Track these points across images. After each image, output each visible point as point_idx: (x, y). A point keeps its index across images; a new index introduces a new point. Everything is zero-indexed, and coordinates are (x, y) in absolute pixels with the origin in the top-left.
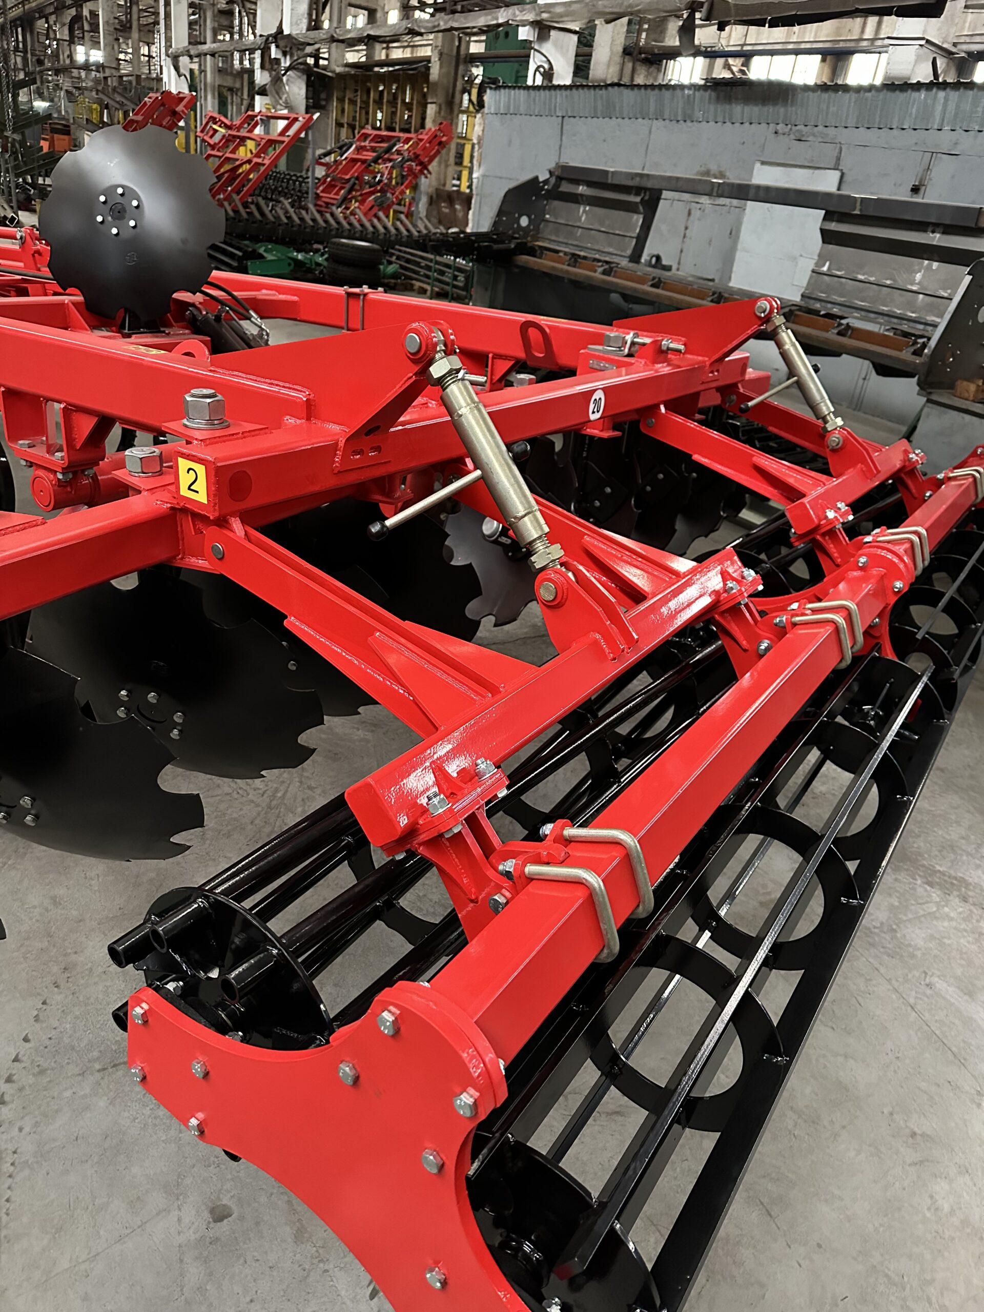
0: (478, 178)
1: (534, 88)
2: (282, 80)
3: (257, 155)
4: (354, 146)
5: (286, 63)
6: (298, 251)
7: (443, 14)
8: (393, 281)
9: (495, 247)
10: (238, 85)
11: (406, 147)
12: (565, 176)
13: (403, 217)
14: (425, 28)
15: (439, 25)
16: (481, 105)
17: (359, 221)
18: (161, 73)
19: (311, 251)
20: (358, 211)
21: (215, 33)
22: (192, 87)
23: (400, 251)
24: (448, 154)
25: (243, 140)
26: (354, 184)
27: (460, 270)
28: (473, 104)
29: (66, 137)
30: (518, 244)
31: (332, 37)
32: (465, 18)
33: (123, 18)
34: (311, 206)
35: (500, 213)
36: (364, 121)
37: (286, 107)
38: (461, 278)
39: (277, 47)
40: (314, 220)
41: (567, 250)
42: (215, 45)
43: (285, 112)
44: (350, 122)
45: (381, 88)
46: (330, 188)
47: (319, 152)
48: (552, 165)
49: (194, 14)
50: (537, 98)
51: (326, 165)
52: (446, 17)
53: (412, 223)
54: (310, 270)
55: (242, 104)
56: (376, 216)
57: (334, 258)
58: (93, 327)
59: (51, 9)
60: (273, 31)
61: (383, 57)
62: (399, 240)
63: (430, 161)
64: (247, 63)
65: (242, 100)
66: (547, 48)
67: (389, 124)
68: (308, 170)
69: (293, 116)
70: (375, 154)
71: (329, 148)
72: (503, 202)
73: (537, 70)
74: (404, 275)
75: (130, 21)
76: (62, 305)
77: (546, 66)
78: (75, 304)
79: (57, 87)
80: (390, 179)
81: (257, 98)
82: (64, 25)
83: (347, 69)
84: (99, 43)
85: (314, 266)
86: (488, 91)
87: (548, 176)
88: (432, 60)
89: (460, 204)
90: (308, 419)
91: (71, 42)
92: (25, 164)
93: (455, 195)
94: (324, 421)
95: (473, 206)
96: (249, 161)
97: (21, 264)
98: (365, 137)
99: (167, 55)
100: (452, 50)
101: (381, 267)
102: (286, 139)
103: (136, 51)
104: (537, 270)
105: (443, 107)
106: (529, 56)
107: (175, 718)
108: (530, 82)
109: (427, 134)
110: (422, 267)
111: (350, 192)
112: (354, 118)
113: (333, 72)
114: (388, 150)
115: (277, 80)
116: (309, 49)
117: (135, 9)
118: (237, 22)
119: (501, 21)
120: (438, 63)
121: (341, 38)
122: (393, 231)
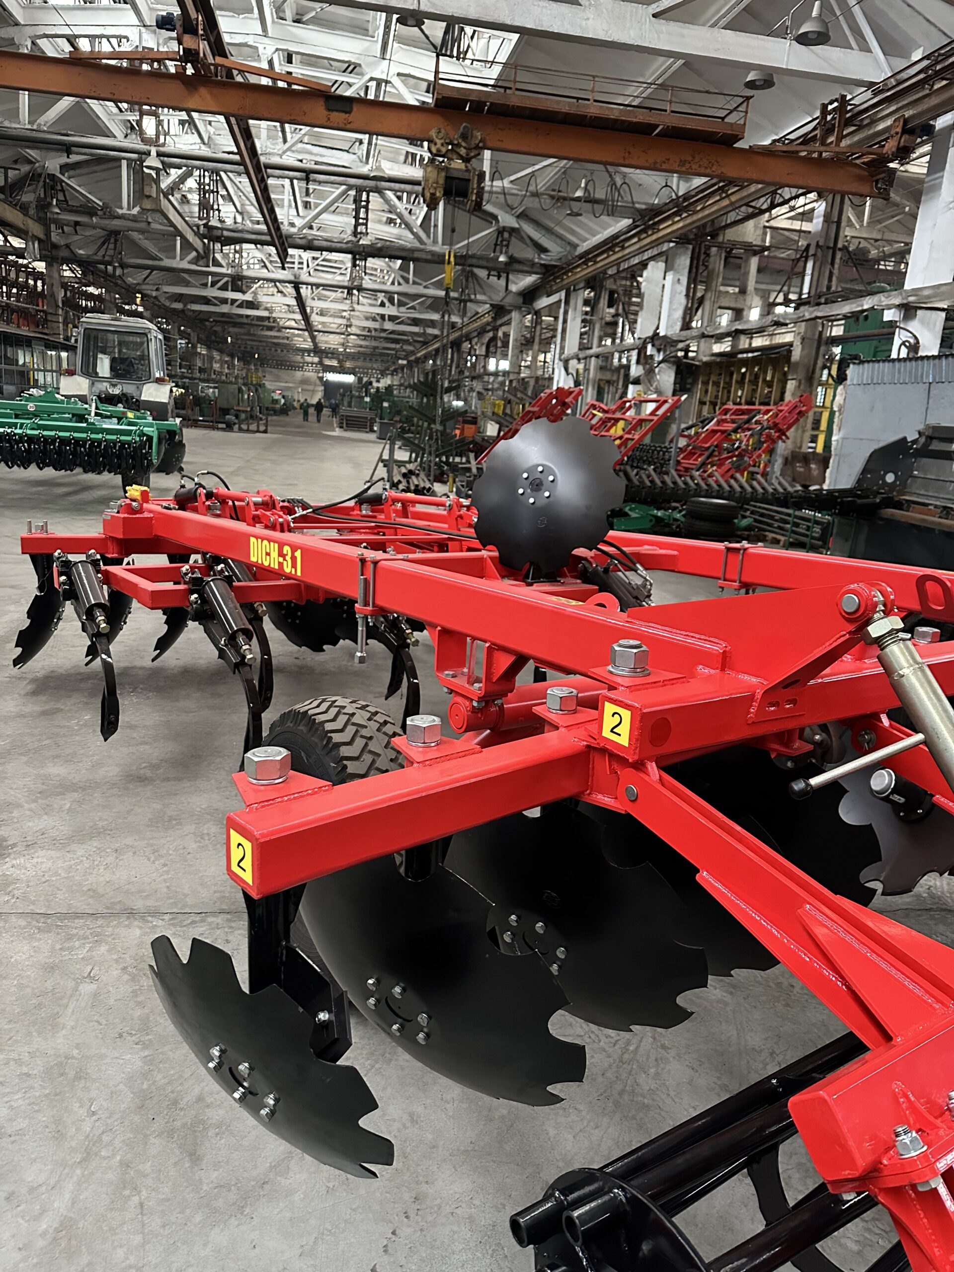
0: (837, 441)
1: (899, 360)
2: (654, 371)
3: (629, 433)
4: (715, 420)
5: (659, 357)
6: (658, 509)
7: (807, 307)
8: (746, 533)
9: (859, 501)
10: (615, 378)
11: (766, 417)
12: (936, 435)
13: (759, 477)
14: (790, 319)
15: (804, 316)
16: (841, 378)
17: (717, 482)
18: (553, 373)
19: (669, 509)
20: (716, 473)
21: (601, 340)
22: (577, 383)
23: (755, 506)
24: (806, 422)
25: (617, 420)
26: (714, 451)
27: (817, 522)
28: (833, 377)
29: (473, 426)
30: (883, 498)
31: (703, 333)
32: (830, 308)
33: (528, 336)
34: (673, 472)
35: (865, 471)
36: (725, 398)
37: (655, 392)
38: (817, 529)
39: (653, 345)
40: (675, 483)
41: (938, 503)
42: (600, 349)
43: (654, 396)
44: (713, 400)
45: (743, 370)
46: (691, 454)
47: (683, 426)
48: (921, 427)
49: (584, 327)
50: (902, 369)
51: (689, 437)
52: (811, 309)
53: (766, 481)
54: (668, 525)
55: (616, 392)
56: (732, 477)
57: (691, 515)
58: (503, 577)
59: (475, 334)
60: (650, 334)
61: (747, 346)
62: (754, 497)
63: (788, 428)
64: (624, 361)
65: (617, 389)
66: (914, 326)
67: (749, 399)
68: (671, 441)
69: (663, 399)
70: (734, 425)
71: (690, 423)
72: (868, 461)
73: (903, 343)
74: (757, 527)
75: (533, 338)
76: (481, 559)
77: (912, 341)
78: (491, 558)
79: (472, 390)
80: (747, 445)
81: (631, 387)
82: (483, 344)
83: (713, 358)
84: (507, 355)
85: (671, 522)
86: (851, 366)
87: (917, 436)
88: (795, 344)
89: (816, 464)
90: (723, 669)
91: (487, 356)
92: (443, 447)
93: (811, 457)
94: (738, 672)
95: (831, 465)
96: (621, 438)
97: (446, 526)
98: (726, 412)
99: (560, 360)
100: (814, 335)
101: (736, 521)
102: (656, 418)
103: (535, 359)
104: (904, 523)
105: (803, 382)
106: (894, 333)
107: (558, 953)
108: (894, 355)
109: (787, 405)
110: (776, 521)
111: (708, 458)
112: (717, 397)
113: (700, 361)
114: (748, 421)
115: (650, 372)
116: (681, 345)
117: (538, 328)
118: (620, 330)
119: (865, 307)
120: (800, 347)
121: (711, 334)
122: (749, 489)
